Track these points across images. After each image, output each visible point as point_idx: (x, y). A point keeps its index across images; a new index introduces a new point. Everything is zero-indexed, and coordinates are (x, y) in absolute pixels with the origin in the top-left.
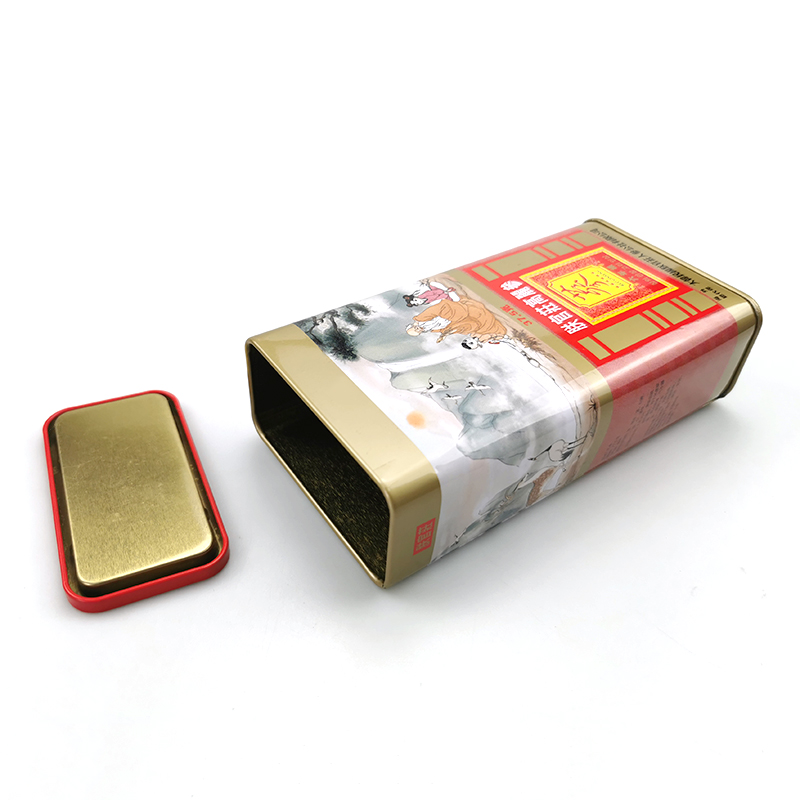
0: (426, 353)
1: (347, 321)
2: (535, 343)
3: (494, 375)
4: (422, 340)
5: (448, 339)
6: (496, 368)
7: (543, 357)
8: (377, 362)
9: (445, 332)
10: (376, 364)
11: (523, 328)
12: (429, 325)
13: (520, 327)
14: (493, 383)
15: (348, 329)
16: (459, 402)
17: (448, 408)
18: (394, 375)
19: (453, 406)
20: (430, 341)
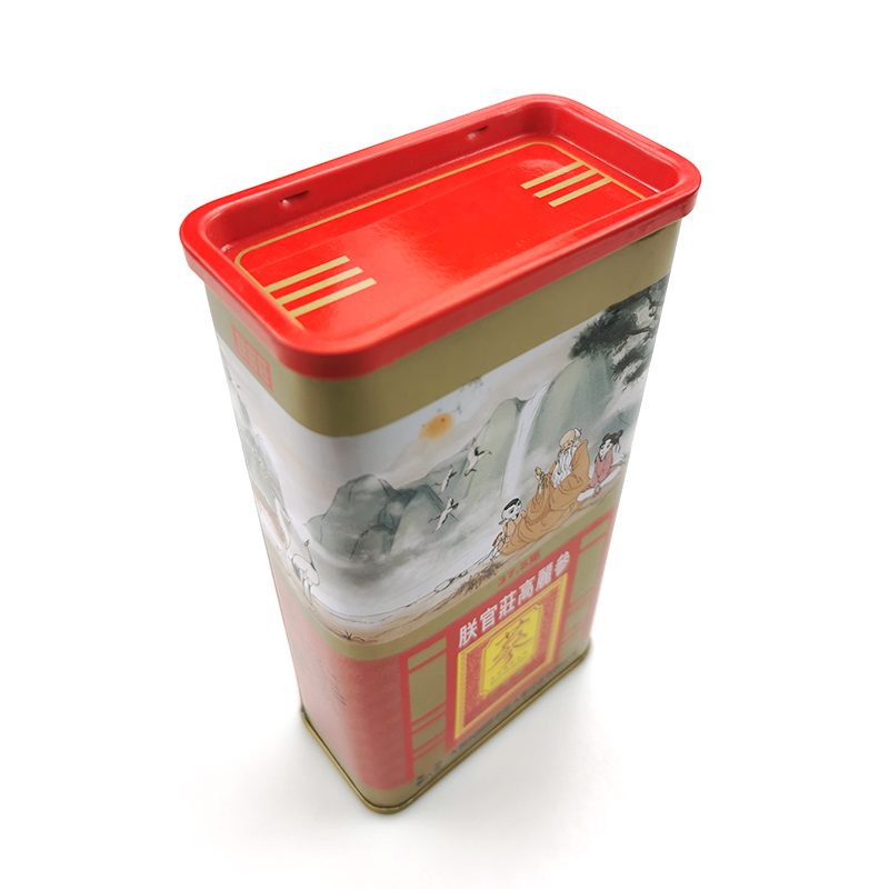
0: (529, 452)
1: (634, 349)
2: (470, 588)
3: (453, 535)
4: (550, 448)
5: (535, 481)
6: (461, 539)
7: (447, 596)
8: (553, 383)
9: (545, 479)
10: (549, 382)
11: (498, 575)
12: (566, 460)
13: (500, 572)
14: (442, 533)
15: (620, 349)
16: (436, 489)
17: (435, 472)
18: (520, 404)
19: (435, 479)
20: (542, 459)
